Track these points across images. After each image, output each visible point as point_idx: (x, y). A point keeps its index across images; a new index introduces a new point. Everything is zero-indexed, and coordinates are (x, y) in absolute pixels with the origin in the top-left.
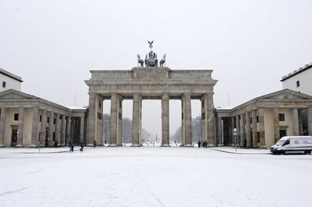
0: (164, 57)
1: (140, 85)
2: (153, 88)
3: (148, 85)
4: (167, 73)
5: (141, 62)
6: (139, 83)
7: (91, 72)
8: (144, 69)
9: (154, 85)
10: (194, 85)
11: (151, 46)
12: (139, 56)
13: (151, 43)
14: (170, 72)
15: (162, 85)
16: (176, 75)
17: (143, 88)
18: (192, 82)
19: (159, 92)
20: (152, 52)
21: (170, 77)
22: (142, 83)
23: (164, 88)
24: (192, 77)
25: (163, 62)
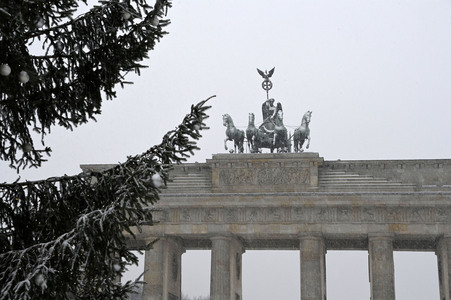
0: (306, 121)
1: (231, 210)
2: (271, 217)
3: (255, 210)
4: (314, 170)
5: (236, 137)
6: (228, 203)
7: (82, 166)
8: (243, 160)
9: (272, 209)
10: (400, 207)
11: (267, 85)
12: (228, 121)
13: (267, 76)
14: (325, 167)
15: (298, 209)
16: (341, 177)
17: (240, 217)
18: (393, 201)
19: (289, 230)
20: (271, 102)
21: (321, 184)
22: (237, 203)
23: (306, 217)
24: (394, 183)
25: (301, 137)
